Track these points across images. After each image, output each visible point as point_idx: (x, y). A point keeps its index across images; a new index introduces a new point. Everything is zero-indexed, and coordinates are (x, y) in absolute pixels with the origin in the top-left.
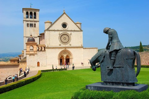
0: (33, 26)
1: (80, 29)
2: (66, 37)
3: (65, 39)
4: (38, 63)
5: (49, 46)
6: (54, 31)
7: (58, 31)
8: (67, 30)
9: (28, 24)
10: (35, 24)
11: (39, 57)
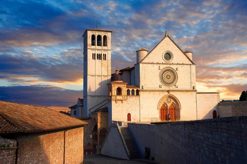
0: (102, 59)
1: (191, 62)
2: (170, 74)
3: (168, 77)
4: (129, 115)
5: (144, 89)
6: (152, 63)
7: (158, 63)
8: (171, 63)
9: (94, 55)
10: (105, 55)
11: (130, 105)
